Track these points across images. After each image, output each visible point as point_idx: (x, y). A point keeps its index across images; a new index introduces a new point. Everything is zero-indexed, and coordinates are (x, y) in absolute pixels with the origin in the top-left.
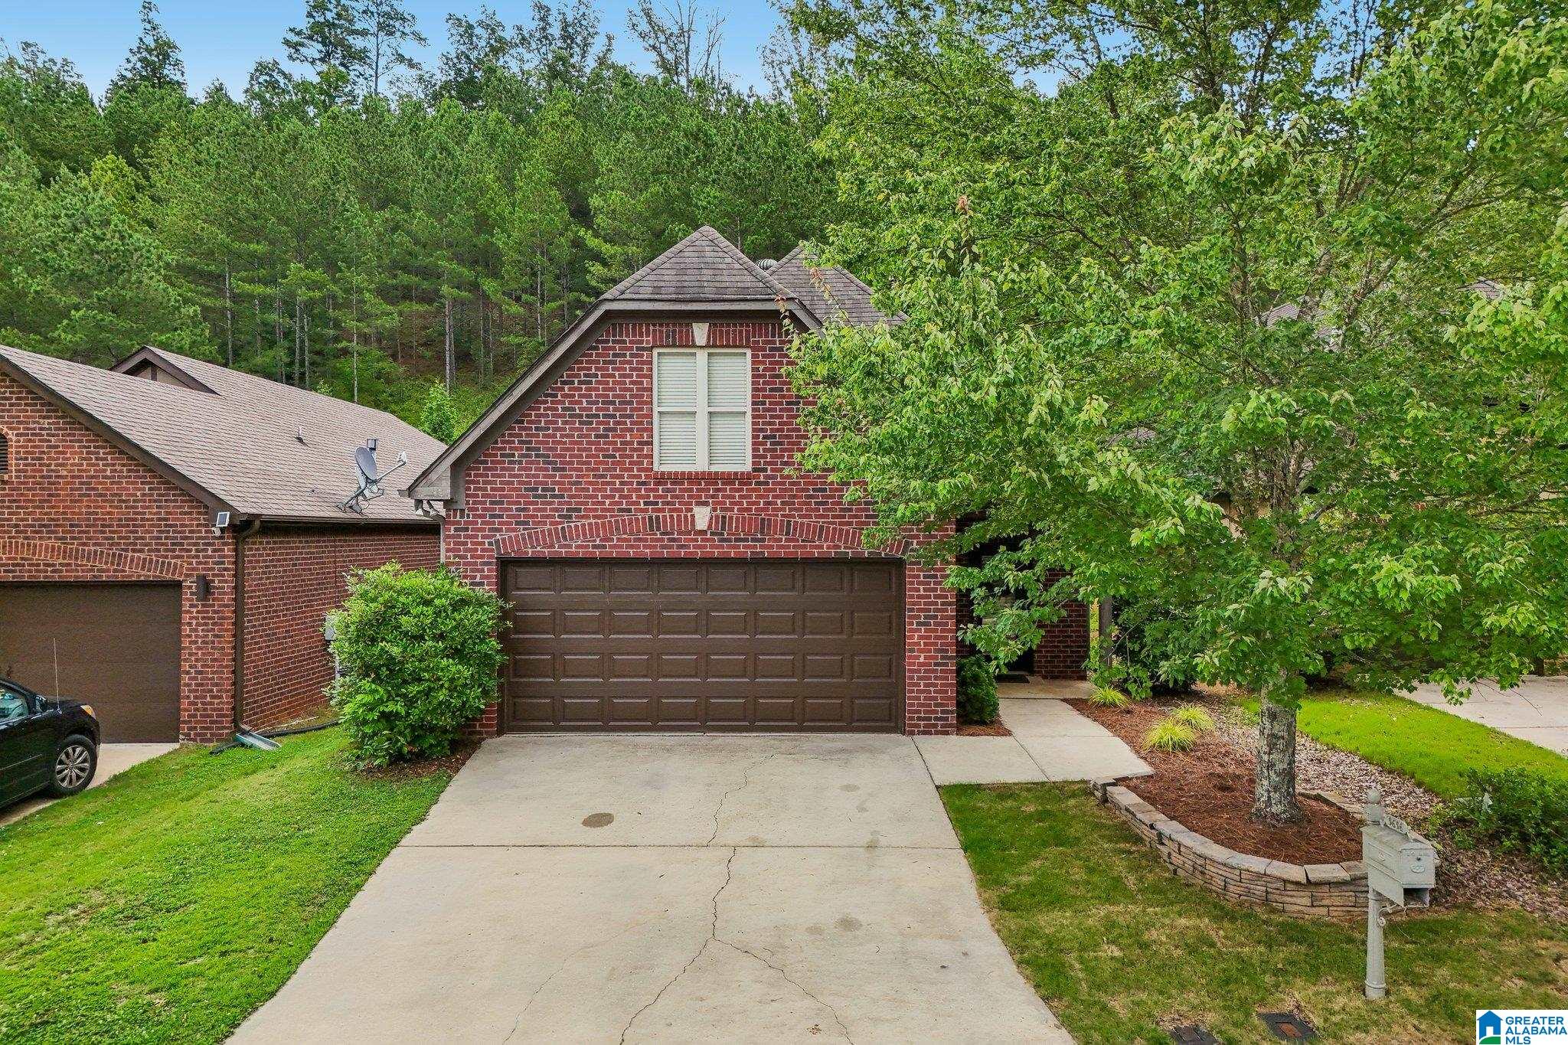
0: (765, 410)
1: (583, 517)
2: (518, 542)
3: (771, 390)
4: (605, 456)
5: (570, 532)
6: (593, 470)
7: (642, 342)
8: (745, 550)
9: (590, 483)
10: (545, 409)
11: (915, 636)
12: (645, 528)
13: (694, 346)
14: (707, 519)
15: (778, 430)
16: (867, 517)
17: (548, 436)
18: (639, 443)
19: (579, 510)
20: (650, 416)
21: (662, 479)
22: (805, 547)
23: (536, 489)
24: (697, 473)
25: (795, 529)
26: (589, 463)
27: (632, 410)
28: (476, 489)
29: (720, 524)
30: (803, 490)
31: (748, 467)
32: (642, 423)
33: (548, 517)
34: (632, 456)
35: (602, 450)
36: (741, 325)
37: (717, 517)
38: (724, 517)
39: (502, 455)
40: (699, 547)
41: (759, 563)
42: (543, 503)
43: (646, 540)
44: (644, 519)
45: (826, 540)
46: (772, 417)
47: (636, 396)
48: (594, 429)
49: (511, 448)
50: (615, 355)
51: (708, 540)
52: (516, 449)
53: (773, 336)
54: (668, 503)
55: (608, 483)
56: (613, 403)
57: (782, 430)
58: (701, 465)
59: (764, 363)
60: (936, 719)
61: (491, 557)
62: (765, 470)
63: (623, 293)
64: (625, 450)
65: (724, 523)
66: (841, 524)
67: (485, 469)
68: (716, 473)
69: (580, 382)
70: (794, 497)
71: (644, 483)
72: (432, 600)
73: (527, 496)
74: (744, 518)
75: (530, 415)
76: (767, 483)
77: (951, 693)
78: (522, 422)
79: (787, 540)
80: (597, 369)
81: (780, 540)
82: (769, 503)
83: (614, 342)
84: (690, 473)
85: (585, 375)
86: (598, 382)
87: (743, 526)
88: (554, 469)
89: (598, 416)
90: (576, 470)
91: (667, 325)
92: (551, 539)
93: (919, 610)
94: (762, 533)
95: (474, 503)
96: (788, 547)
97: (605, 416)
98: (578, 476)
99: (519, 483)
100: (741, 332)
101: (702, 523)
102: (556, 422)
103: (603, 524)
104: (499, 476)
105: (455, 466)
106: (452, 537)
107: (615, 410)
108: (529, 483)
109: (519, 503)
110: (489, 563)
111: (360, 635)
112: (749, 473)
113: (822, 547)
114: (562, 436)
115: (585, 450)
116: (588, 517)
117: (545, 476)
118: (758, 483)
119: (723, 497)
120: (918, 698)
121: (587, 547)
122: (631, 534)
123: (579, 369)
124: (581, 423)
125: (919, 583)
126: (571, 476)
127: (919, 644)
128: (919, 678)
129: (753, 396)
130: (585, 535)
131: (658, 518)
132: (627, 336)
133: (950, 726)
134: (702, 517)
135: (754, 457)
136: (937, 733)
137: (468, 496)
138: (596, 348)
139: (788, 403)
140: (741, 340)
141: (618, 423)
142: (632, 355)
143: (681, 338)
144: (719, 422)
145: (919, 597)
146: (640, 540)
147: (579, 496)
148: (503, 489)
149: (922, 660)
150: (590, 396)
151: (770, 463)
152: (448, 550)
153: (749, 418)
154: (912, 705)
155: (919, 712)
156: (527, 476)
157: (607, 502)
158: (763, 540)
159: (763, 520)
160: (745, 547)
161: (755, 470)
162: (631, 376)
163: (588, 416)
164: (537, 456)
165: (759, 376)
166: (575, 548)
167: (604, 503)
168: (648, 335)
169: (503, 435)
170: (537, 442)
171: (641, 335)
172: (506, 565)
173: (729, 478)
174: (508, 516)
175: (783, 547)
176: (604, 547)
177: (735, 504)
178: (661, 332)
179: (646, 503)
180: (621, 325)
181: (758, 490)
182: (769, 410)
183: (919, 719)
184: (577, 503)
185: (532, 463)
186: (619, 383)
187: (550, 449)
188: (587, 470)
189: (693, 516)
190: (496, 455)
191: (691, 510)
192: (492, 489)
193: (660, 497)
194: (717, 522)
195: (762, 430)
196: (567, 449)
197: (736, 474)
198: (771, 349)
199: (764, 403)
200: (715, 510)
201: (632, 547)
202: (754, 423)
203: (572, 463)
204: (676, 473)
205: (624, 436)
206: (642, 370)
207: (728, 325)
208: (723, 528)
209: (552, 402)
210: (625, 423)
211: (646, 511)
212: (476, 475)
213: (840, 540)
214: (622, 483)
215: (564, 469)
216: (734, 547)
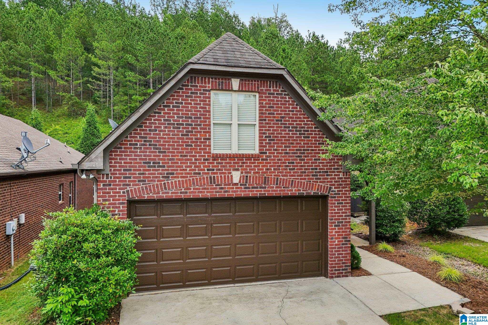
0: (266, 123)
1: (175, 177)
2: (139, 192)
3: (269, 114)
4: (186, 145)
5: (169, 186)
6: (180, 152)
7: (206, 87)
8: (257, 193)
9: (179, 160)
10: (154, 120)
11: (333, 232)
12: (208, 183)
13: (232, 90)
14: (239, 178)
15: (272, 134)
16: (313, 175)
17: (157, 134)
18: (204, 139)
19: (173, 174)
20: (209, 125)
21: (216, 157)
22: (284, 190)
23: (150, 163)
24: (234, 155)
25: (280, 182)
26: (179, 149)
27: (200, 121)
28: (115, 163)
30: (284, 163)
31: (257, 151)
32: (206, 129)
33: (156, 177)
34: (201, 146)
35: (185, 142)
36: (255, 81)
37: (243, 176)
38: (247, 177)
39: (130, 144)
40: (235, 192)
41: (263, 198)
42: (153, 170)
43: (208, 189)
44: (207, 178)
45: (294, 187)
46: (269, 127)
47: (203, 115)
48: (180, 131)
49: (135, 141)
50: (192, 93)
51: (238, 188)
52: (138, 141)
53: (270, 87)
54: (219, 170)
55: (188, 160)
56: (191, 118)
57: (274, 134)
58: (235, 150)
59: (265, 100)
60: (343, 270)
61: (124, 200)
62: (266, 153)
63: (199, 60)
64: (197, 142)
65: (247, 179)
66: (301, 179)
67: (120, 152)
68: (243, 154)
69: (173, 106)
70: (280, 166)
71: (207, 160)
73: (145, 167)
74: (256, 177)
75: (146, 123)
76: (267, 160)
77: (349, 257)
78: (142, 127)
79: (276, 187)
80: (182, 100)
81: (273, 187)
82: (268, 169)
83: (191, 86)
84: (230, 155)
85: (176, 103)
86: (183, 107)
87: (256, 181)
88: (159, 152)
89: (183, 124)
90: (171, 152)
91: (219, 79)
92: (158, 190)
93: (335, 219)
94: (265, 184)
95: (114, 170)
96: (277, 191)
97: (186, 125)
98: (172, 156)
99: (140, 159)
100: (255, 84)
101: (236, 180)
102: (161, 127)
103: (186, 181)
104: (128, 155)
105: (105, 150)
106: (101, 189)
107: (192, 121)
108: (146, 159)
109: (140, 170)
110: (124, 203)
112: (258, 155)
113: (292, 190)
114: (163, 135)
115: (176, 142)
116: (178, 177)
117: (154, 156)
118: (262, 160)
119: (246, 166)
120: (335, 261)
121: (178, 193)
122: (201, 186)
123: (173, 99)
124: (173, 128)
125: (335, 207)
126: (169, 156)
127: (335, 235)
128: (335, 251)
129: (260, 117)
130: (176, 187)
131: (214, 177)
132: (198, 83)
133: (349, 272)
134: (236, 176)
135: (260, 146)
136: (343, 276)
137: (110, 166)
138: (182, 89)
139: (277, 121)
140: (255, 88)
141: (194, 128)
142: (200, 93)
143: (226, 85)
144: (243, 128)
145: (335, 213)
146: (205, 189)
147: (173, 166)
148: (131, 163)
149: (336, 243)
150: (179, 114)
151: (268, 150)
152: (98, 197)
153: (257, 128)
154: (332, 264)
155: (335, 267)
156: (144, 156)
157: (188, 169)
158: (265, 188)
159: (265, 177)
160: (256, 191)
161: (261, 153)
162: (200, 104)
163: (177, 124)
164: (150, 145)
165: (263, 107)
166: (171, 194)
167: (186, 170)
168: (209, 84)
169: (131, 134)
170: (150, 138)
171: (205, 83)
172: (131, 203)
173: (249, 157)
174: (134, 177)
175: (275, 191)
176: (186, 193)
177: (252, 170)
178: (216, 82)
179: (208, 170)
180: (195, 77)
181: (263, 163)
182: (268, 124)
183: (335, 270)
184: (172, 170)
185: (147, 148)
186: (194, 107)
187: (158, 141)
188: (177, 152)
189: (232, 176)
190: (127, 144)
191: (230, 173)
192: (125, 163)
193: (215, 166)
194: (244, 179)
195: (264, 133)
196: (167, 142)
197: (252, 155)
198: (269, 94)
199: (265, 120)
200: (242, 173)
201: (201, 192)
202: (260, 130)
203: (169, 149)
204: (223, 155)
205: (197, 135)
206: (206, 101)
207: (249, 81)
208: (246, 182)
209: (158, 117)
210: (197, 129)
211: (208, 173)
212: (115, 155)
213: (301, 187)
214: (196, 160)
215: (165, 152)
216: (251, 191)
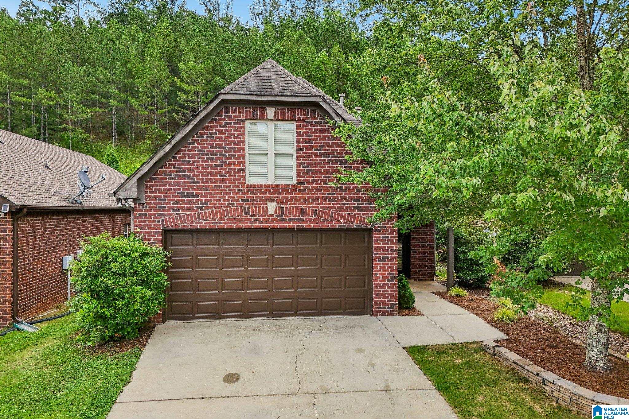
0: (303, 153)
1: (209, 207)
2: (174, 221)
3: (307, 143)
4: (220, 176)
5: (202, 215)
6: (214, 183)
7: (240, 117)
8: (293, 224)
9: (213, 190)
10: (188, 151)
11: (377, 266)
12: (242, 213)
13: (267, 120)
14: (274, 209)
15: (310, 163)
16: (354, 207)
17: (191, 165)
18: (239, 169)
19: (207, 204)
20: (244, 155)
21: (250, 188)
22: (324, 223)
23: (184, 193)
24: (269, 185)
25: (319, 214)
26: (212, 179)
27: (235, 152)
28: (150, 193)
29: (281, 212)
30: (323, 194)
31: (295, 182)
32: (240, 159)
33: (190, 207)
34: (235, 176)
35: (219, 172)
36: (291, 109)
37: (279, 208)
38: (283, 208)
39: (165, 175)
40: (270, 223)
41: (300, 231)
42: (187, 200)
43: (242, 219)
44: (241, 208)
45: (334, 219)
46: (307, 157)
47: (237, 145)
48: (214, 162)
49: (170, 171)
50: (225, 123)
51: (274, 219)
52: (173, 171)
53: (308, 115)
54: (254, 200)
55: (222, 190)
56: (225, 148)
57: (312, 164)
58: (270, 181)
59: (303, 129)
60: (388, 308)
61: (159, 229)
62: (304, 184)
63: (231, 90)
64: (231, 172)
65: (283, 210)
66: (342, 211)
67: (155, 182)
68: (279, 185)
69: (207, 137)
70: (319, 197)
71: (241, 190)
72: (130, 253)
73: (179, 197)
74: (293, 208)
75: (180, 154)
76: (305, 190)
77: (396, 295)
78: (176, 157)
79: (315, 219)
80: (216, 130)
81: (311, 219)
82: (306, 201)
83: (225, 116)
84: (265, 185)
85: (210, 133)
86: (216, 137)
87: (293, 212)
88: (193, 183)
89: (217, 155)
90: (205, 183)
91: (253, 108)
92: (192, 219)
93: (380, 254)
94: (302, 215)
95: (150, 200)
96: (315, 223)
97: (220, 155)
98: (206, 186)
99: (174, 189)
100: (291, 113)
101: (271, 211)
102: (194, 158)
103: (220, 211)
104: (163, 186)
105: (139, 180)
106: (138, 218)
107: (226, 152)
108: (180, 189)
109: (174, 200)
110: (158, 232)
111: (88, 273)
112: (295, 185)
113: (332, 223)
114: (197, 165)
115: (210, 172)
116: (212, 208)
117: (188, 186)
118: (300, 190)
119: (283, 197)
120: (380, 298)
121: (211, 223)
122: (235, 216)
123: (207, 130)
124: (207, 158)
125: (380, 241)
126: (202, 186)
127: (380, 271)
128: (380, 288)
129: (297, 146)
130: (210, 217)
131: (248, 208)
132: (232, 113)
133: (395, 311)
134: (272, 207)
135: (298, 177)
136: (389, 315)
137: (146, 196)
138: (216, 119)
139: (315, 150)
140: (291, 117)
141: (228, 159)
142: (234, 123)
143: (260, 115)
144: (279, 159)
145: (380, 247)
146: (239, 219)
147: (207, 197)
148: (166, 193)
149: (381, 279)
150: (213, 144)
151: (306, 180)
152: (135, 225)
153: (295, 158)
154: (377, 301)
155: (380, 305)
156: (179, 186)
157: (222, 199)
158: (303, 219)
159: (303, 209)
160: (293, 223)
161: (298, 184)
162: (234, 134)
163: (211, 155)
164: (184, 175)
165: (301, 136)
166: (204, 224)
167: (220, 200)
168: (243, 113)
169: (165, 164)
170: (184, 168)
171: (239, 113)
172: (166, 232)
173: (285, 188)
174: (168, 207)
175: (313, 223)
176: (220, 223)
177: (289, 201)
178: (250, 111)
179: (242, 200)
180: (229, 108)
181: (300, 194)
182: (305, 153)
183: (380, 308)
184: (206, 200)
185: (181, 179)
186: (228, 138)
187: (191, 172)
188: (211, 183)
189: (267, 207)
190: (161, 175)
191: (266, 204)
192: (159, 193)
193: (250, 197)
194: (279, 210)
195: (302, 163)
196: (201, 172)
197: (289, 185)
198: (307, 122)
199: (303, 149)
200: (278, 204)
201: (235, 223)
202: (297, 160)
203: (203, 179)
204: (258, 185)
205: (231, 166)
206: (240, 131)
207: (285, 109)
208: (282, 213)
209: (192, 147)
210: (231, 159)
211: (243, 204)
212: (150, 185)
213: (341, 219)
214: (230, 190)
215: (198, 183)
216: (288, 223)
